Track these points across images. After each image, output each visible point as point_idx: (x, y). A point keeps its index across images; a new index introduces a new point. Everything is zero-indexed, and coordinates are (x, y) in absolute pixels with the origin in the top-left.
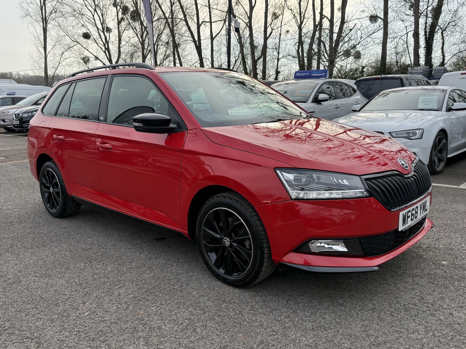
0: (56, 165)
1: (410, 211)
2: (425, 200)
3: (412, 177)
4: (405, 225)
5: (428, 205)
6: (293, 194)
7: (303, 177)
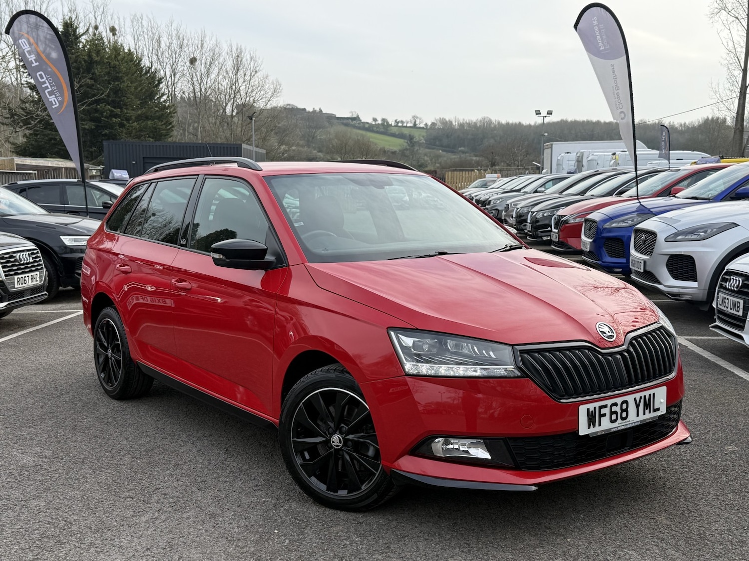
0: (117, 312)
1: (606, 406)
2: (651, 392)
3: (620, 353)
4: (594, 426)
5: (661, 403)
6: (409, 367)
7: (427, 344)
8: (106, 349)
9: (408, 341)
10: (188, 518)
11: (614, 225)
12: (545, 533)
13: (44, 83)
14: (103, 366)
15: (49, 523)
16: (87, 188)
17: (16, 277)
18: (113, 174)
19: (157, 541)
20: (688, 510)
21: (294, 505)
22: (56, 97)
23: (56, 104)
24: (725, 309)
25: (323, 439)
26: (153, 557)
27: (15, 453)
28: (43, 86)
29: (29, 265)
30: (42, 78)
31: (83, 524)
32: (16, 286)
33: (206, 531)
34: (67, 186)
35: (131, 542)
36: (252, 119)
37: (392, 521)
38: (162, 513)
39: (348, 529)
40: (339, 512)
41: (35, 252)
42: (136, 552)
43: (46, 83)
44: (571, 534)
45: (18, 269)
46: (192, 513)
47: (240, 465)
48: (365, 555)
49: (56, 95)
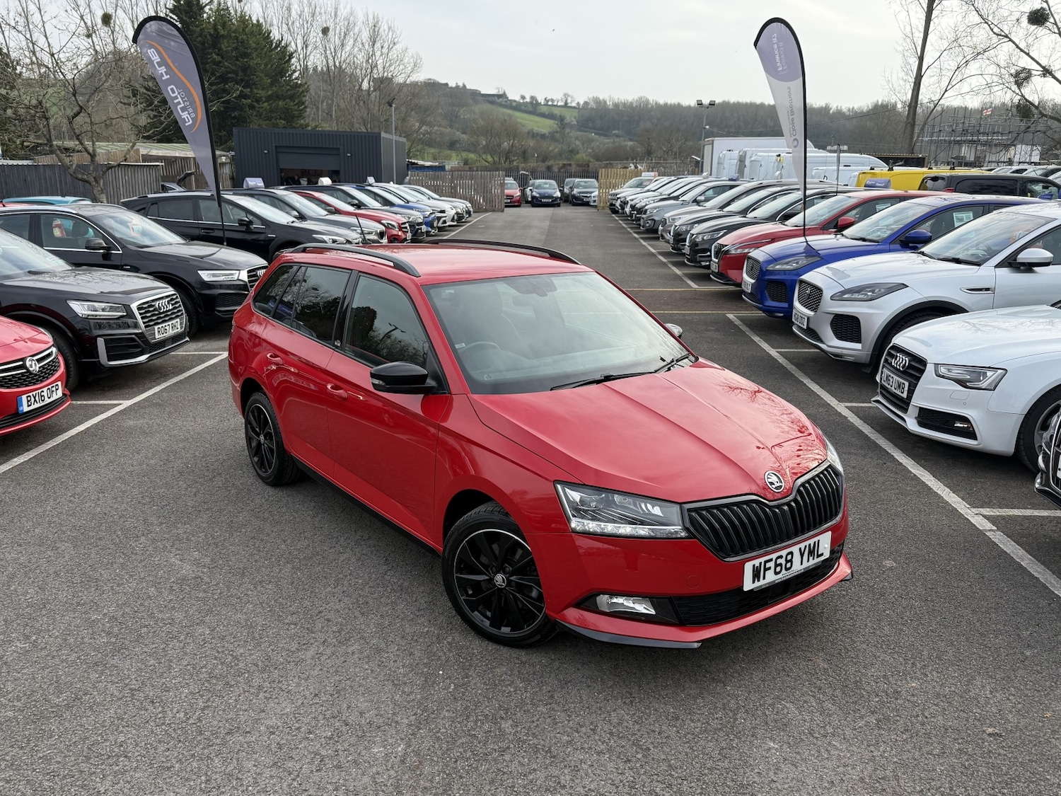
1: (771, 560)
2: (816, 539)
3: (788, 504)
4: (759, 581)
5: (825, 548)
6: (575, 524)
7: (593, 500)
8: (258, 435)
9: (576, 496)
10: (353, 653)
11: (777, 267)
12: (705, 679)
13: (176, 98)
14: (256, 450)
15: (216, 658)
16: (223, 204)
17: (156, 327)
18: (247, 183)
19: (325, 684)
20: (845, 648)
21: (457, 636)
22: (189, 114)
23: (189, 121)
24: (889, 387)
25: (487, 578)
26: (322, 706)
27: (173, 560)
28: (175, 101)
29: (169, 313)
30: (174, 92)
31: (249, 659)
32: (157, 337)
33: (372, 671)
34: (200, 201)
35: (299, 685)
36: (391, 106)
37: (555, 660)
38: (327, 647)
39: (511, 670)
40: (502, 648)
41: (174, 297)
42: (305, 699)
43: (178, 98)
44: (731, 681)
45: (158, 318)
46: (356, 646)
47: (401, 581)
48: (529, 706)
49: (188, 111)
